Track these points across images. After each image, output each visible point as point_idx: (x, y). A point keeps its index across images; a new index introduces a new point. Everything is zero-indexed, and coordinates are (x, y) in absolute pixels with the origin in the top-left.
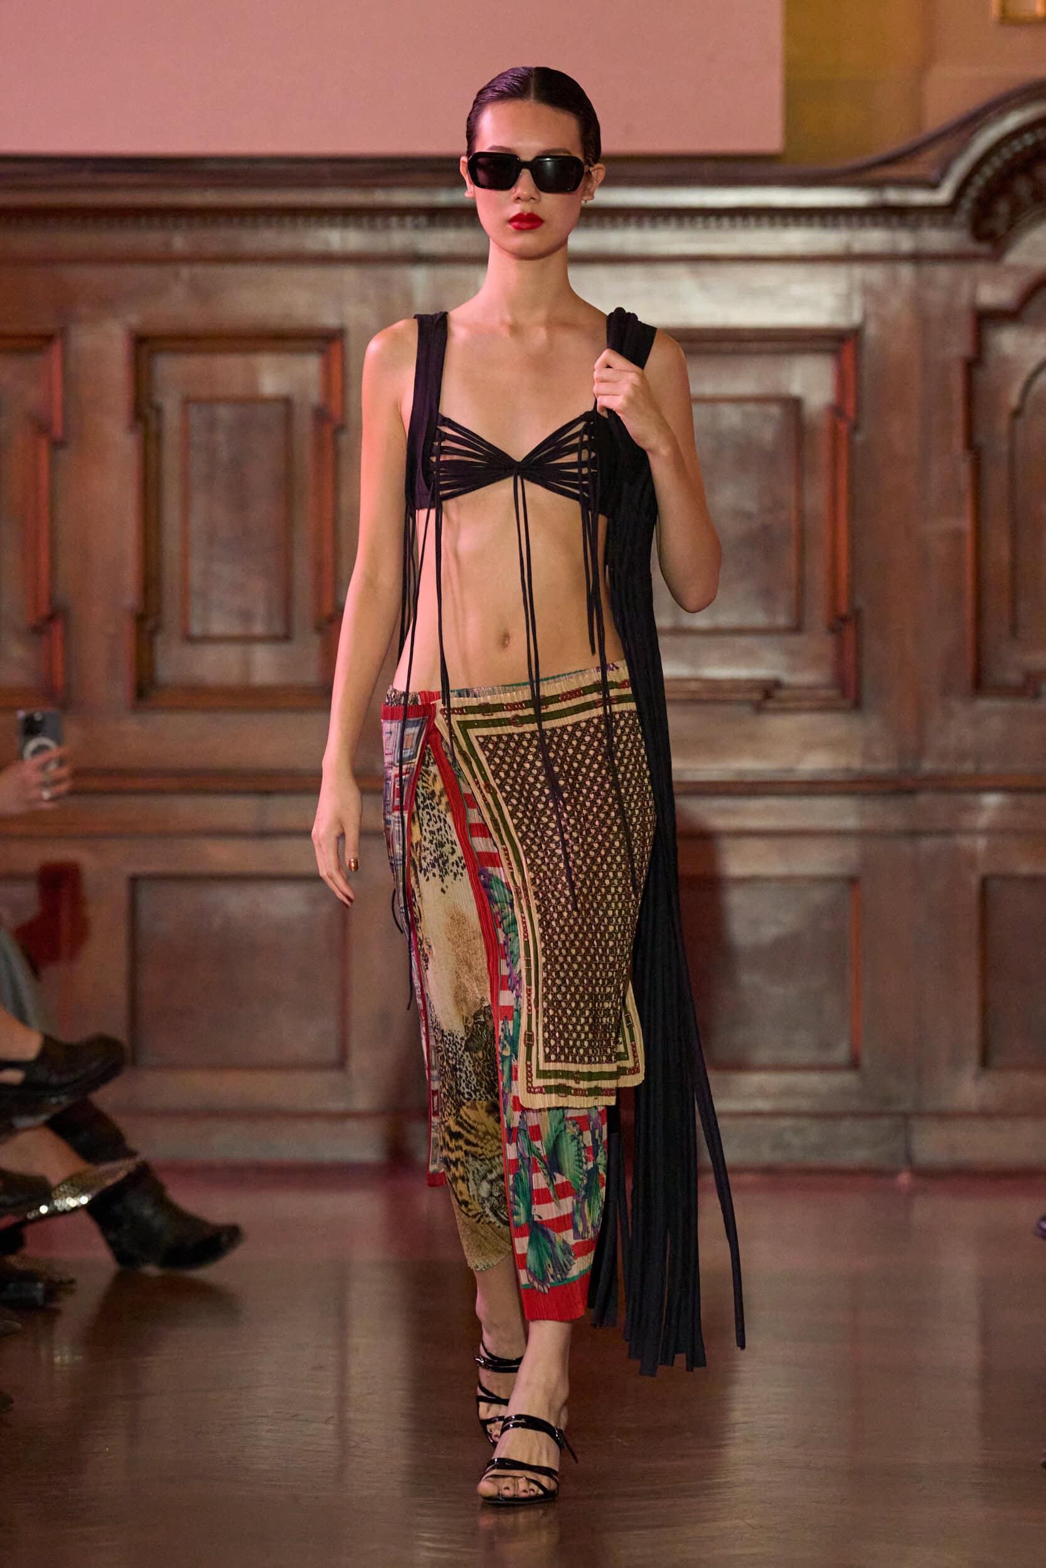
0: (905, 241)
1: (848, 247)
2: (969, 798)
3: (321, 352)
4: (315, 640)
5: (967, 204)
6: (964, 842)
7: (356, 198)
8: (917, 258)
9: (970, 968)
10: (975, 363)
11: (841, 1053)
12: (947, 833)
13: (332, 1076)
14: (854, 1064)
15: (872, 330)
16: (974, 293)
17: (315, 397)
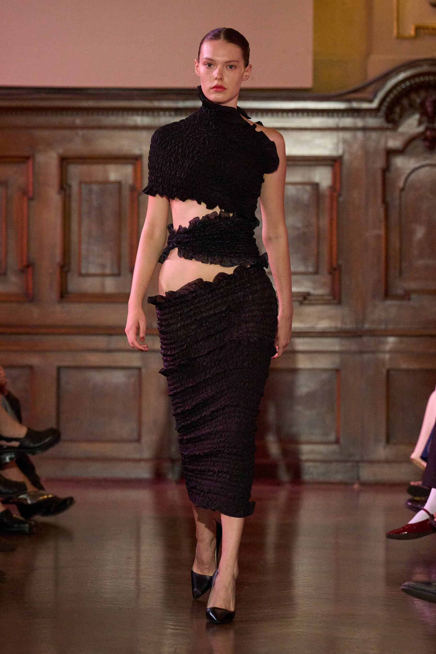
0: (359, 123)
1: (337, 125)
2: (382, 339)
3: (133, 164)
5: (384, 109)
6: (380, 356)
7: (147, 104)
8: (364, 129)
10: (386, 170)
11: (332, 437)
12: (374, 352)
13: (135, 445)
14: (337, 442)
15: (346, 157)
16: (386, 143)
17: (130, 181)
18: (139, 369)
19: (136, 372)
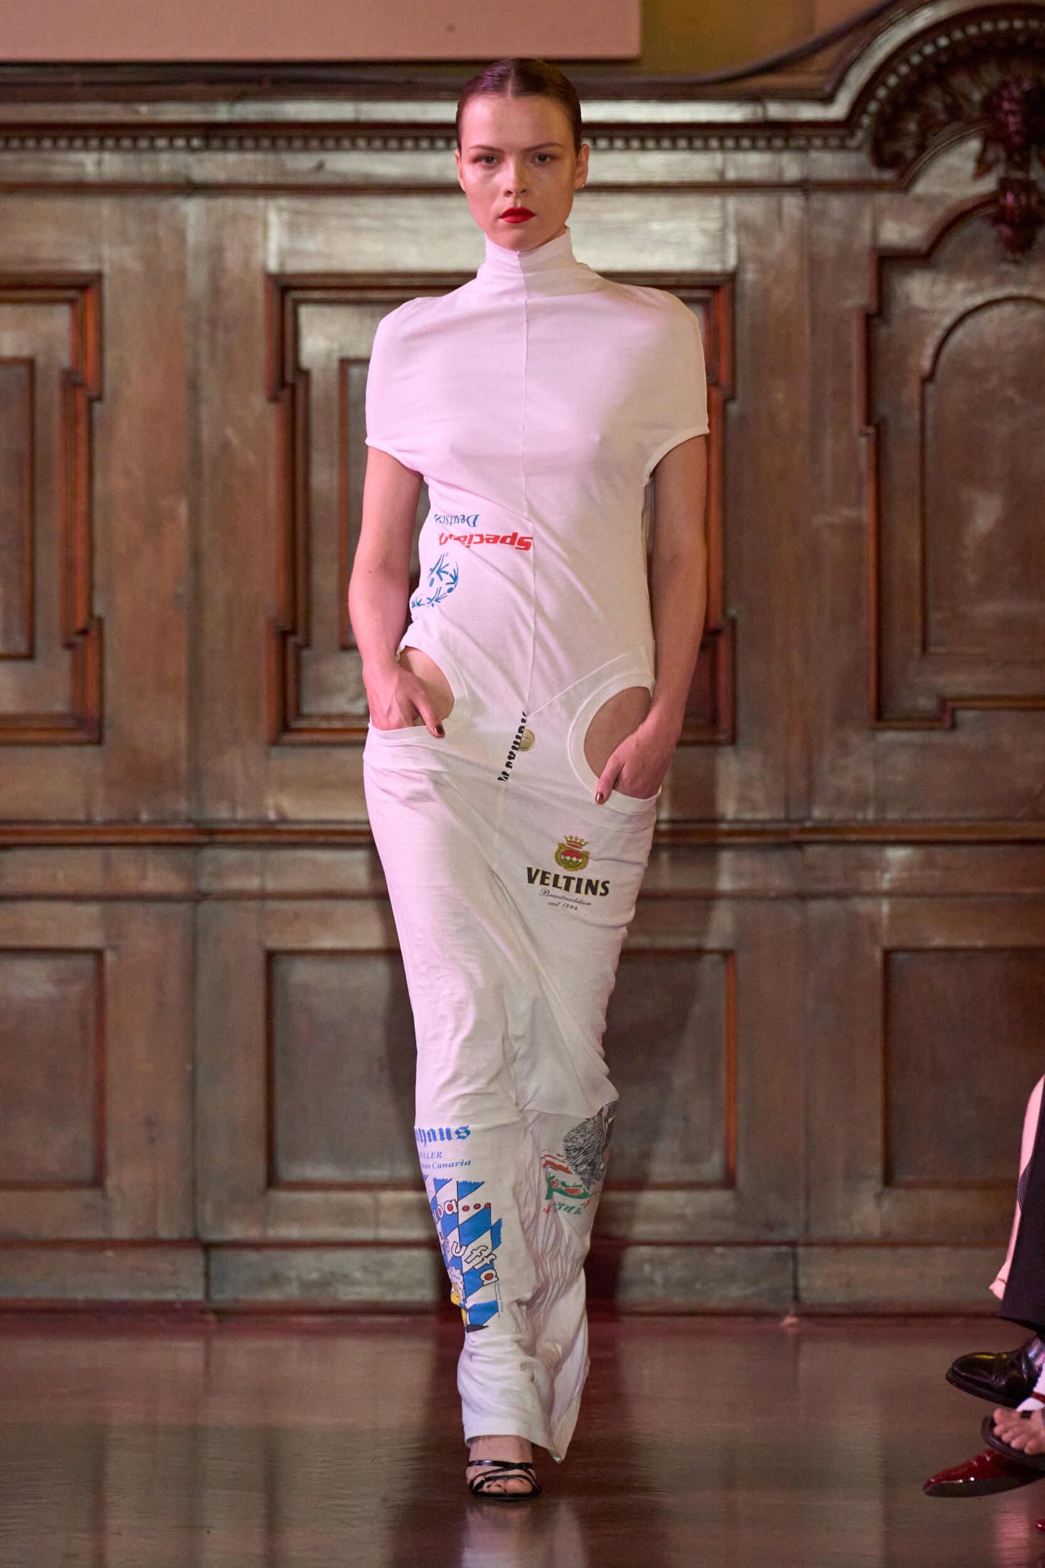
0: (791, 167)
1: (722, 173)
2: (868, 852)
3: (71, 302)
4: (65, 658)
5: (865, 121)
6: (864, 906)
7: (115, 113)
8: (804, 187)
9: (870, 1062)
11: (712, 1167)
12: (840, 895)
13: (88, 1195)
14: (728, 1181)
15: (750, 276)
16: (875, 233)
17: (64, 358)
18: (98, 954)
19: (88, 963)
